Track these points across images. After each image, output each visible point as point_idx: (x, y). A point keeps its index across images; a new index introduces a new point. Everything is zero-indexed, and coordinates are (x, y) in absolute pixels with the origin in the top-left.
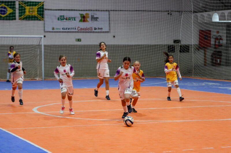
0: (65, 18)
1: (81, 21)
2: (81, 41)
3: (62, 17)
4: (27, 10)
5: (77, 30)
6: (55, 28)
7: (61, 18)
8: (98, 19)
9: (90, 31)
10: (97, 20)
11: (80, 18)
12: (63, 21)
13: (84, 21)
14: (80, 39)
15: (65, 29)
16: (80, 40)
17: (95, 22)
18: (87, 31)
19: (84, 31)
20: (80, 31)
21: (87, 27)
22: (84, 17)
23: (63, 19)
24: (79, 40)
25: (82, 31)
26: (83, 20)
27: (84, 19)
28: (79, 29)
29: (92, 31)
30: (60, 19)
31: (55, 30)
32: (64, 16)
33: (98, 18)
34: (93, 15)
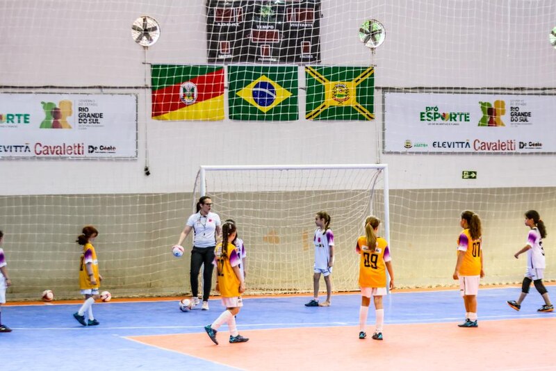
0: (441, 114)
1: (483, 122)
2: (475, 178)
3: (433, 111)
4: (328, 92)
5: (471, 150)
6: (413, 145)
7: (431, 114)
8: (528, 118)
9: (506, 151)
10: (526, 120)
11: (481, 115)
12: (435, 122)
13: (491, 123)
14: (475, 173)
15: (441, 145)
16: (473, 175)
17: (522, 126)
18: (501, 151)
19: (491, 151)
20: (480, 151)
21: (499, 141)
22: (491, 112)
23: (435, 118)
24: (471, 175)
25: (487, 151)
26: (488, 120)
27: (491, 116)
28: (478, 145)
29: (513, 151)
30: (426, 118)
31: (414, 149)
32: (436, 109)
33: (529, 114)
34: (514, 106)
